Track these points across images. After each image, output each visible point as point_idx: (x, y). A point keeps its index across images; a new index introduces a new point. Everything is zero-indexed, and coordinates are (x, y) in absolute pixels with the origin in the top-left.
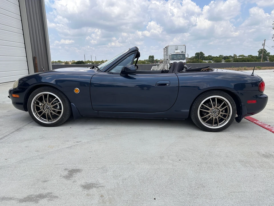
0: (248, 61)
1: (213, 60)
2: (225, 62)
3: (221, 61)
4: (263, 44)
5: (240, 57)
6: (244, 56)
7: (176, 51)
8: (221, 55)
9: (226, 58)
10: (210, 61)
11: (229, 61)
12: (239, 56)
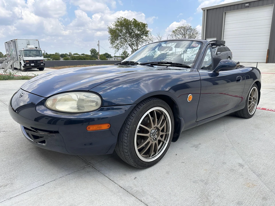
0: (84, 59)
1: (51, 58)
2: (64, 59)
3: (59, 59)
4: (98, 45)
5: (76, 56)
6: (78, 55)
7: (29, 46)
8: (57, 53)
9: (63, 56)
10: (49, 59)
11: (67, 59)
12: (74, 54)
